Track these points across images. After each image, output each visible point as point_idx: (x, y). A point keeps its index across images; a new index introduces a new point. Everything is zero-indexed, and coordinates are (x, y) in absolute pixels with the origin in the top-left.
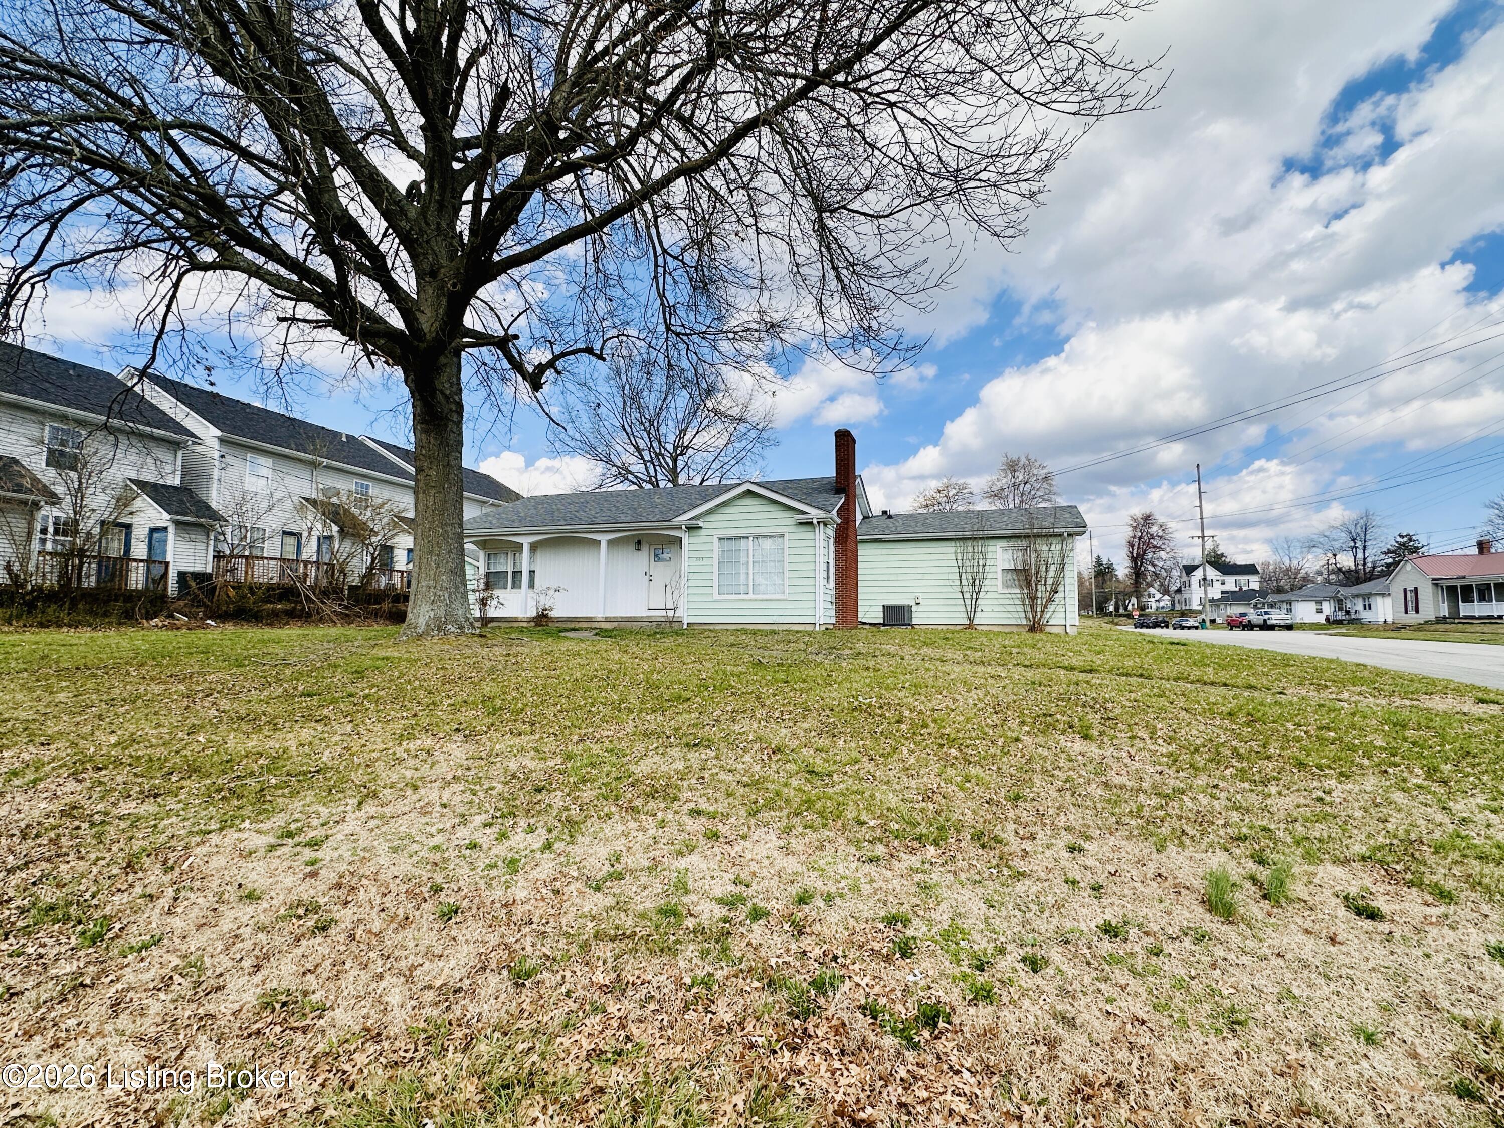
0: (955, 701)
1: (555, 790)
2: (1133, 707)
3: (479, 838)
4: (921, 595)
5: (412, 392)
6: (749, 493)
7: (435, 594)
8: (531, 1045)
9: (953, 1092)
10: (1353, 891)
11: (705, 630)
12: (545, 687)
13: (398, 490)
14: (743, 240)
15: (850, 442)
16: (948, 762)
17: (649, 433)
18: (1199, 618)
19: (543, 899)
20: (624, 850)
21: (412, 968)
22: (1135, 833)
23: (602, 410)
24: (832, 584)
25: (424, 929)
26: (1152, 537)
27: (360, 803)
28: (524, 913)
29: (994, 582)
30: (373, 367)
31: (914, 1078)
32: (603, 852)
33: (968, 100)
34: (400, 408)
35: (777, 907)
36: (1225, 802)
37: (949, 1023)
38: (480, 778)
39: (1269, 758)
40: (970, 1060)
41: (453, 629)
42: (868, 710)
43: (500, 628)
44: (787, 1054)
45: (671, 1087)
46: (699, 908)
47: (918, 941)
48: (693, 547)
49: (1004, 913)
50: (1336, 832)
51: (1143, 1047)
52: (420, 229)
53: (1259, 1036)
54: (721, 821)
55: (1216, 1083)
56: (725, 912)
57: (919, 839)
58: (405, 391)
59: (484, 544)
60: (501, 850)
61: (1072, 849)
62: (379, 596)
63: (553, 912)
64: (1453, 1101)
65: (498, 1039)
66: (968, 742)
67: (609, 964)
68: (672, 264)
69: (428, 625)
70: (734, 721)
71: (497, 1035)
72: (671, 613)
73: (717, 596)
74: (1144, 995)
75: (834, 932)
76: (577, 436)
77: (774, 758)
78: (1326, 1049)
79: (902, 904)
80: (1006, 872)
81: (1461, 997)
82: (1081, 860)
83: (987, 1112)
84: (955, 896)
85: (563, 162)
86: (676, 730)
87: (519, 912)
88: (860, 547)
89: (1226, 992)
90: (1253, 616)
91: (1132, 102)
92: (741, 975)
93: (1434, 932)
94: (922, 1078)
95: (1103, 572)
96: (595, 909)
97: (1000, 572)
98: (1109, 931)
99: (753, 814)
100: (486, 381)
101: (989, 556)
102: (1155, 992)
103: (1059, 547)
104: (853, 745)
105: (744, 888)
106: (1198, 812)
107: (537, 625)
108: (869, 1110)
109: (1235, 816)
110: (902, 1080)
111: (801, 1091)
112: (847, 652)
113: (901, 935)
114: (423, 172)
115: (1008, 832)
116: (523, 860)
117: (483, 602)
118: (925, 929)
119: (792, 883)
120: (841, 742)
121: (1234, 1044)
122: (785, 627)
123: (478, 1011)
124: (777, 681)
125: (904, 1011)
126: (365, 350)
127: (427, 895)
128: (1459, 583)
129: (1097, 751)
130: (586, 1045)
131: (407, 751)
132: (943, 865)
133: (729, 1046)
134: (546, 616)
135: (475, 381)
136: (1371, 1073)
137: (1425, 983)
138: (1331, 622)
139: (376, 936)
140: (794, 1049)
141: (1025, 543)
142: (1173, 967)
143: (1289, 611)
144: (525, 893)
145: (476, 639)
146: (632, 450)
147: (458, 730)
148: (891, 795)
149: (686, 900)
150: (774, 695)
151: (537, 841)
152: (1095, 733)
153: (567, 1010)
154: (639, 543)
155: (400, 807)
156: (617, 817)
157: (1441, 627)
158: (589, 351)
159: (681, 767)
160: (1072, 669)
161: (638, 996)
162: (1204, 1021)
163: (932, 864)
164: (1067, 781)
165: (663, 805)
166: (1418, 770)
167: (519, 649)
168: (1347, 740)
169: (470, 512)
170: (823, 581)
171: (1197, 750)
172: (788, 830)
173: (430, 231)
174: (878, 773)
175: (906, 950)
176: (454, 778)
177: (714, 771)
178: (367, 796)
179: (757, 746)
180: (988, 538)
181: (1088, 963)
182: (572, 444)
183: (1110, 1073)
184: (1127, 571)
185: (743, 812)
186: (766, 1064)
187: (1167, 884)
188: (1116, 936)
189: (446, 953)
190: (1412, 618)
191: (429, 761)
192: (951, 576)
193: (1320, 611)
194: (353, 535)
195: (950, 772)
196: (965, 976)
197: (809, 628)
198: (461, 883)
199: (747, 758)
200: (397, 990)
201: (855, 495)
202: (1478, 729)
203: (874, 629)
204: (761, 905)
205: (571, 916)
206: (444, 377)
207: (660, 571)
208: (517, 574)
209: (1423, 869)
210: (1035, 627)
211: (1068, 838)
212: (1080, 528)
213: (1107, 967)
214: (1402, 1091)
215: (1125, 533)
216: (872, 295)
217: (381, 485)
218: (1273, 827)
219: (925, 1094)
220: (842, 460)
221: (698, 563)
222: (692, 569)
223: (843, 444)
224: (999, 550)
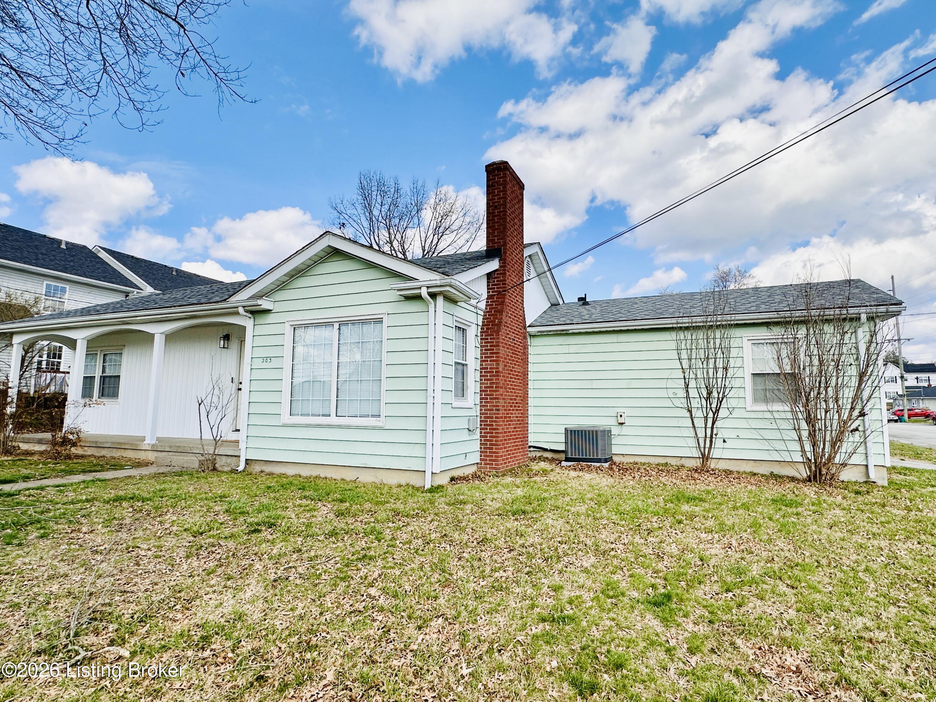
4: (626, 413)
6: (334, 252)
15: (513, 180)
24: (474, 398)
29: (741, 393)
48: (259, 341)
73: (286, 418)
97: (749, 380)
101: (734, 353)
154: (227, 338)
180: (731, 326)
192: (670, 384)
203: (550, 458)
220: (496, 207)
221: (265, 365)
222: (256, 375)
223: (497, 182)
224: (747, 345)
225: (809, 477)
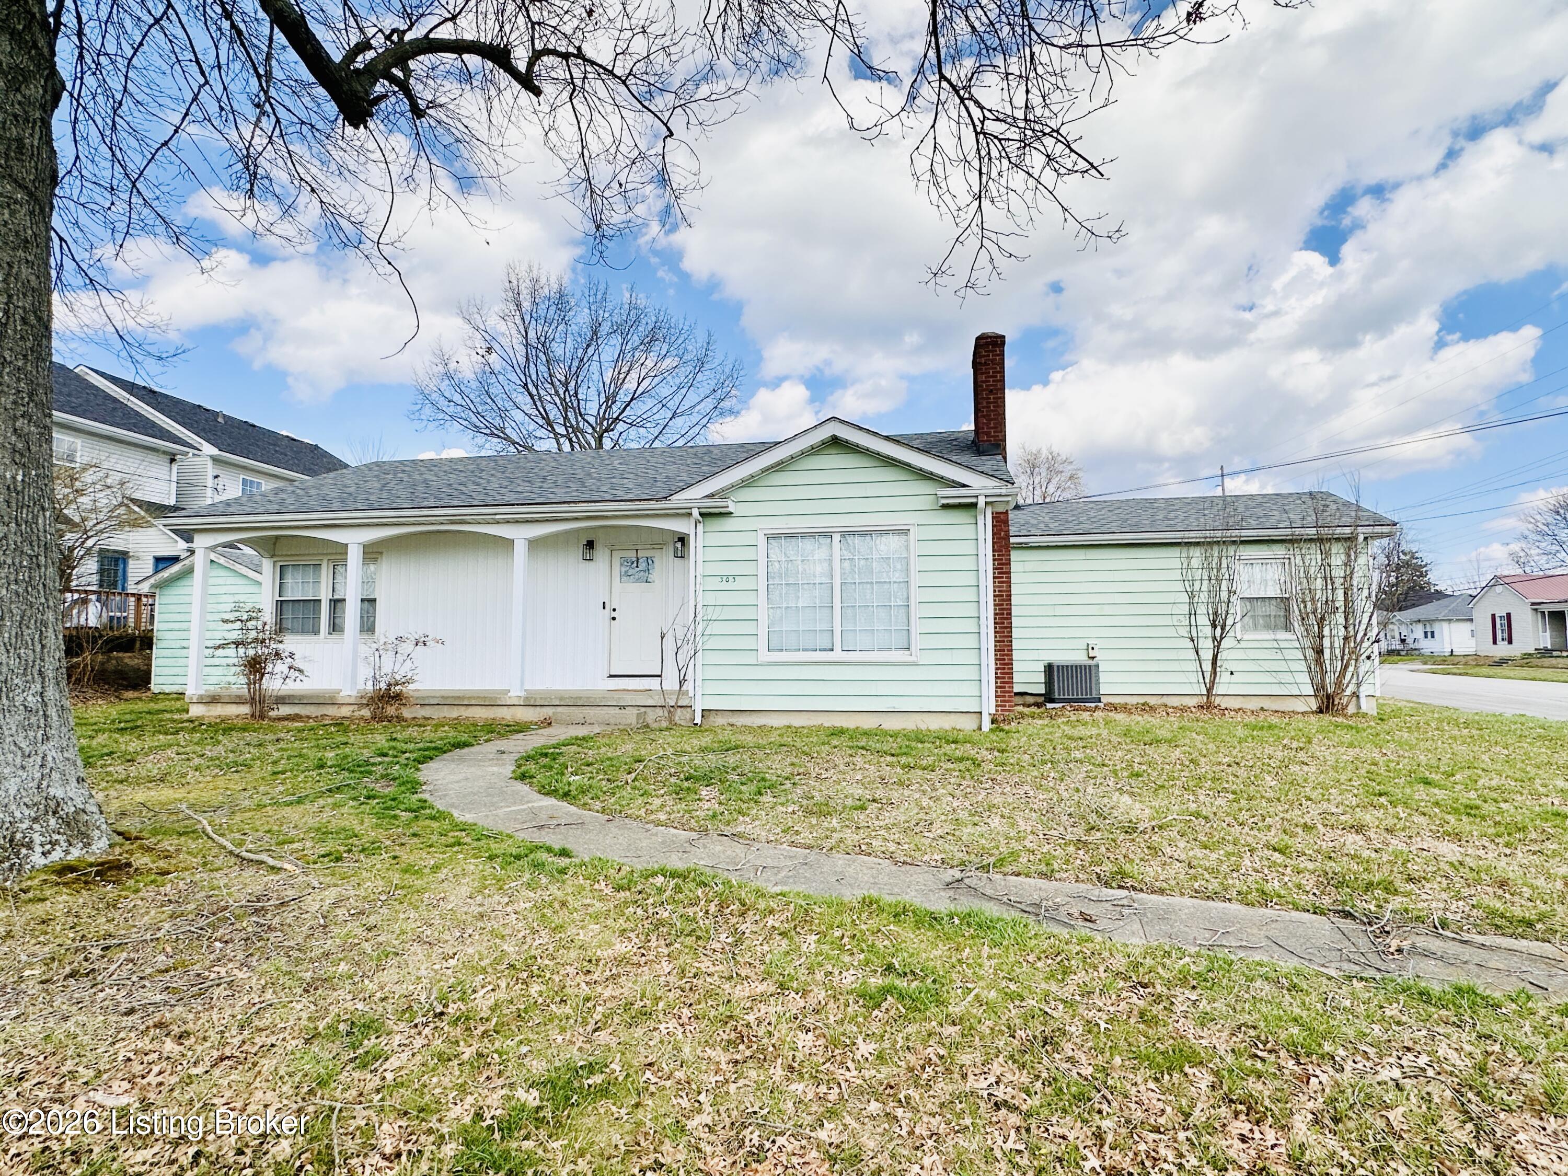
4: (1097, 644)
6: (835, 442)
43: (294, 716)
48: (712, 554)
59: (269, 545)
72: (670, 686)
73: (765, 655)
107: (375, 715)
128: (1564, 608)
134: (396, 694)
154: (590, 545)
190: (1502, 650)
207: (634, 598)
208: (337, 605)
210: (1332, 701)
220: (991, 391)
221: (725, 586)
223: (992, 361)
225: (1319, 707)
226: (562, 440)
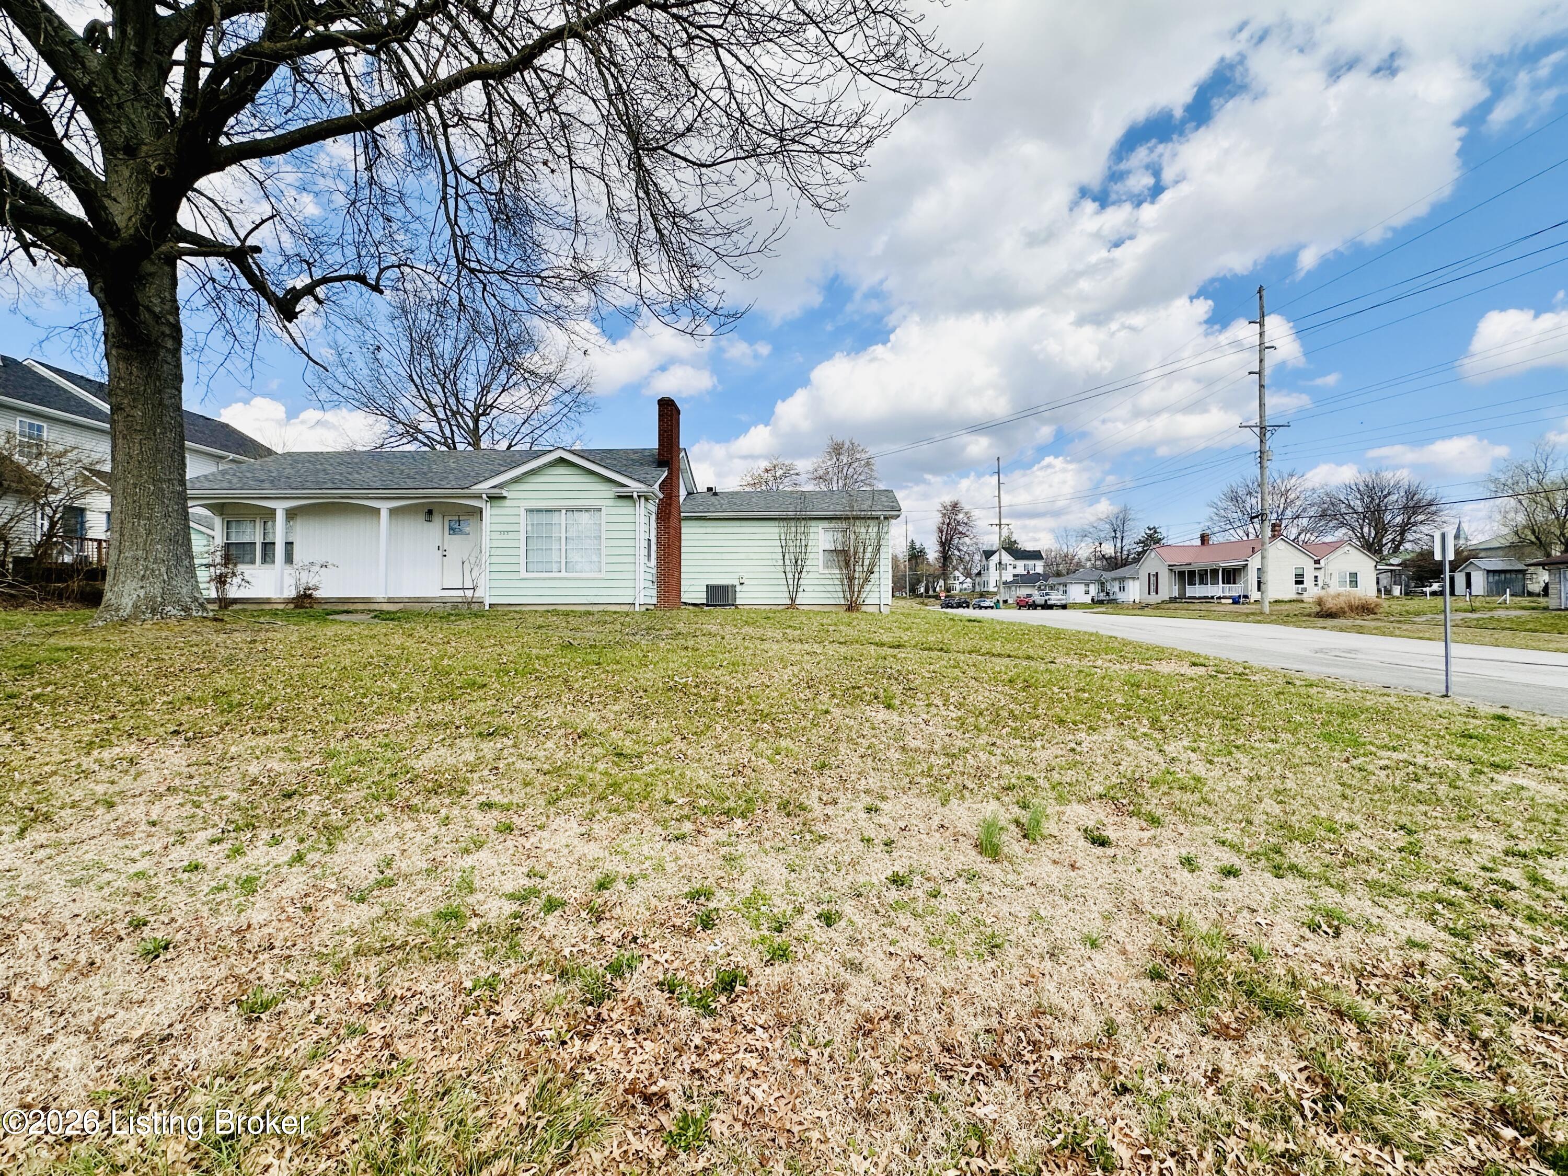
0: (771, 677)
1: (310, 794)
2: (931, 678)
3: (201, 857)
4: (745, 576)
5: (101, 305)
6: (562, 461)
7: (146, 568)
8: (266, 1084)
9: (746, 1050)
10: (1091, 824)
11: (510, 612)
12: (301, 677)
13: (88, 434)
14: (553, 171)
15: (674, 412)
16: (760, 736)
17: (443, 387)
18: (994, 600)
19: (289, 919)
20: (398, 853)
21: (100, 1021)
22: (925, 790)
23: (382, 355)
24: (653, 562)
25: (119, 973)
26: (959, 523)
27: (23, 831)
28: (262, 938)
29: (815, 562)
30: (34, 263)
31: (709, 1043)
32: (370, 858)
33: (796, 55)
34: (86, 326)
35: (575, 895)
36: (1000, 758)
37: (746, 986)
38: (207, 787)
39: (1037, 717)
40: (763, 1017)
41: (174, 612)
42: (684, 690)
43: (244, 610)
44: (578, 1042)
45: (442, 1099)
46: (485, 906)
47: (720, 912)
48: (495, 519)
49: (804, 875)
50: (1082, 777)
51: (918, 979)
52: (107, 87)
53: (1012, 954)
54: (516, 812)
55: (975, 1001)
56: (515, 907)
57: (726, 813)
58: (92, 304)
59: (220, 508)
60: (234, 868)
61: (869, 810)
62: (65, 572)
63: (302, 932)
64: (1147, 983)
65: (221, 1086)
66: (781, 716)
67: (373, 981)
68: (466, 186)
69: (136, 606)
70: (536, 707)
71: (219, 1080)
72: (469, 593)
73: (524, 574)
74: (922, 933)
75: (634, 914)
76: (351, 383)
77: (580, 743)
78: (1062, 957)
79: (706, 878)
80: (808, 837)
81: (1159, 900)
82: (877, 819)
83: (777, 1064)
84: (759, 864)
85: (317, 33)
86: (467, 719)
87: (255, 938)
88: (683, 524)
89: (988, 922)
90: (1038, 598)
91: (946, 90)
92: (530, 970)
93: (1145, 850)
94: (716, 1042)
95: (916, 555)
96: (357, 922)
97: (821, 553)
98: (897, 881)
99: (552, 802)
100: (215, 301)
101: (812, 536)
102: (932, 930)
103: (875, 529)
104: (666, 725)
105: (538, 880)
106: (978, 768)
107: (296, 607)
108: (661, 1082)
109: (1007, 769)
110: (696, 1047)
111: (591, 1077)
112: (667, 632)
113: (703, 908)
114: (109, 9)
115: (812, 799)
116: (264, 877)
117: (221, 580)
118: (727, 899)
119: (593, 869)
120: (653, 723)
121: (992, 964)
122: (601, 608)
123: (194, 1057)
124: (588, 663)
125: (702, 981)
126: (20, 238)
127: (122, 933)
128: (1186, 569)
129: (898, 719)
130: (340, 1072)
131: (100, 762)
132: (749, 836)
133: (514, 1045)
134: (310, 596)
135: (199, 301)
136: (1093, 971)
137: (1136, 893)
138: (1096, 602)
139: (42, 990)
140: (586, 1037)
141: (845, 525)
142: (949, 906)
143: (1065, 592)
144: (266, 914)
145: (208, 623)
146: (422, 404)
147: (176, 732)
148: (702, 772)
149: (470, 900)
150: (584, 678)
151: (282, 854)
152: (897, 702)
153: (315, 1038)
154: (430, 512)
155: (86, 829)
156: (390, 818)
157: (1172, 605)
158: (361, 279)
159: (472, 759)
160: (883, 645)
161: (407, 1010)
162: (970, 949)
163: (738, 836)
164: (869, 747)
165: (447, 801)
166: (1145, 722)
167: (270, 634)
168: (1096, 699)
169: (195, 468)
170: (644, 560)
171: (981, 714)
172: (591, 816)
173: (123, 92)
174: (690, 752)
175: (707, 923)
176: (169, 789)
177: (510, 760)
178: (34, 820)
179: (561, 732)
180: (810, 519)
181: (877, 912)
182: (345, 392)
183: (888, 1008)
184: (936, 555)
185: (542, 802)
186: (553, 1056)
187: (947, 834)
188: (902, 885)
189: (149, 997)
190: (1154, 599)
191: (133, 771)
192: (774, 556)
193: (1087, 592)
194: (17, 491)
195: (762, 745)
196: (763, 939)
197: (625, 608)
198: (175, 913)
199: (550, 744)
200: (74, 1051)
201: (678, 469)
202: (1189, 686)
203: (697, 609)
204: (558, 895)
205: (325, 935)
206: (151, 291)
207: (455, 544)
208: (268, 547)
209: (1142, 801)
210: (852, 607)
211: (867, 800)
212: (894, 512)
213: (892, 913)
214: (1113, 982)
215: (935, 519)
216: (693, 251)
217: (58, 427)
218: (1035, 776)
219: (718, 1057)
221: (502, 537)
222: (495, 544)
224: (821, 531)
226: (443, 423)
